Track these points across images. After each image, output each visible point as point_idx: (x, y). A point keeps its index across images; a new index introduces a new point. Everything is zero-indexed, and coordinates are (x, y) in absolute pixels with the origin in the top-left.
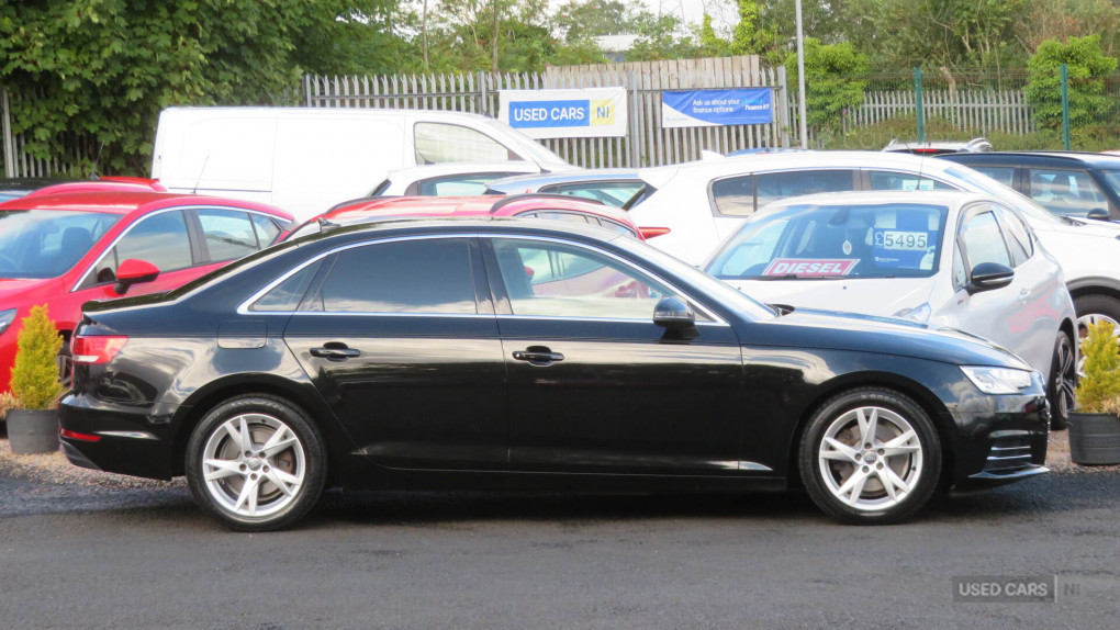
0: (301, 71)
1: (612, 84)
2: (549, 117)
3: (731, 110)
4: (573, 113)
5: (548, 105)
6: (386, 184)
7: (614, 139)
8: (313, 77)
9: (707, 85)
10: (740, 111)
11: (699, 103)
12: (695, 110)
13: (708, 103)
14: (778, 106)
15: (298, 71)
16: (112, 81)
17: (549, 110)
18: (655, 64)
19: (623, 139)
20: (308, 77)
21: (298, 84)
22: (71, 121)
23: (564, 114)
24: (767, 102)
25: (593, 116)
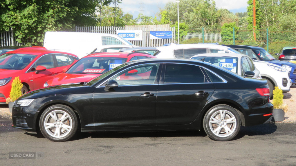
0: (75, 25)
1: (140, 30)
2: (126, 36)
3: (164, 35)
4: (131, 35)
5: (126, 34)
6: (96, 49)
7: (140, 41)
8: (77, 27)
9: (159, 30)
10: (165, 36)
11: (157, 34)
12: (156, 35)
13: (159, 34)
14: (173, 35)
15: (74, 25)
16: (35, 26)
17: (126, 35)
18: (148, 26)
19: (142, 41)
20: (76, 27)
21: (74, 28)
22: (26, 34)
23: (129, 35)
24: (171, 34)
25: (135, 36)
